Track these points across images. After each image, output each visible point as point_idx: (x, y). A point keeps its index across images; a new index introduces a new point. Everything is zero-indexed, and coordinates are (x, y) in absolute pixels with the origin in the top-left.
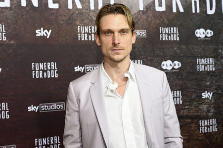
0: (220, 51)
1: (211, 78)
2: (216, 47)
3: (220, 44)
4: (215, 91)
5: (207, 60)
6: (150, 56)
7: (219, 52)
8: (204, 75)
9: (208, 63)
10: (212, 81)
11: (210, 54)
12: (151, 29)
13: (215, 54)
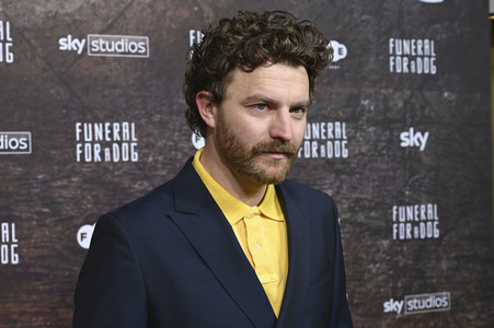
0: (366, 102)
1: (336, 178)
2: (355, 91)
3: (367, 83)
4: (349, 215)
5: (326, 128)
6: (160, 112)
7: (363, 106)
8: (315, 169)
9: (330, 135)
10: (339, 187)
11: (335, 109)
12: (164, 33)
13: (349, 110)
